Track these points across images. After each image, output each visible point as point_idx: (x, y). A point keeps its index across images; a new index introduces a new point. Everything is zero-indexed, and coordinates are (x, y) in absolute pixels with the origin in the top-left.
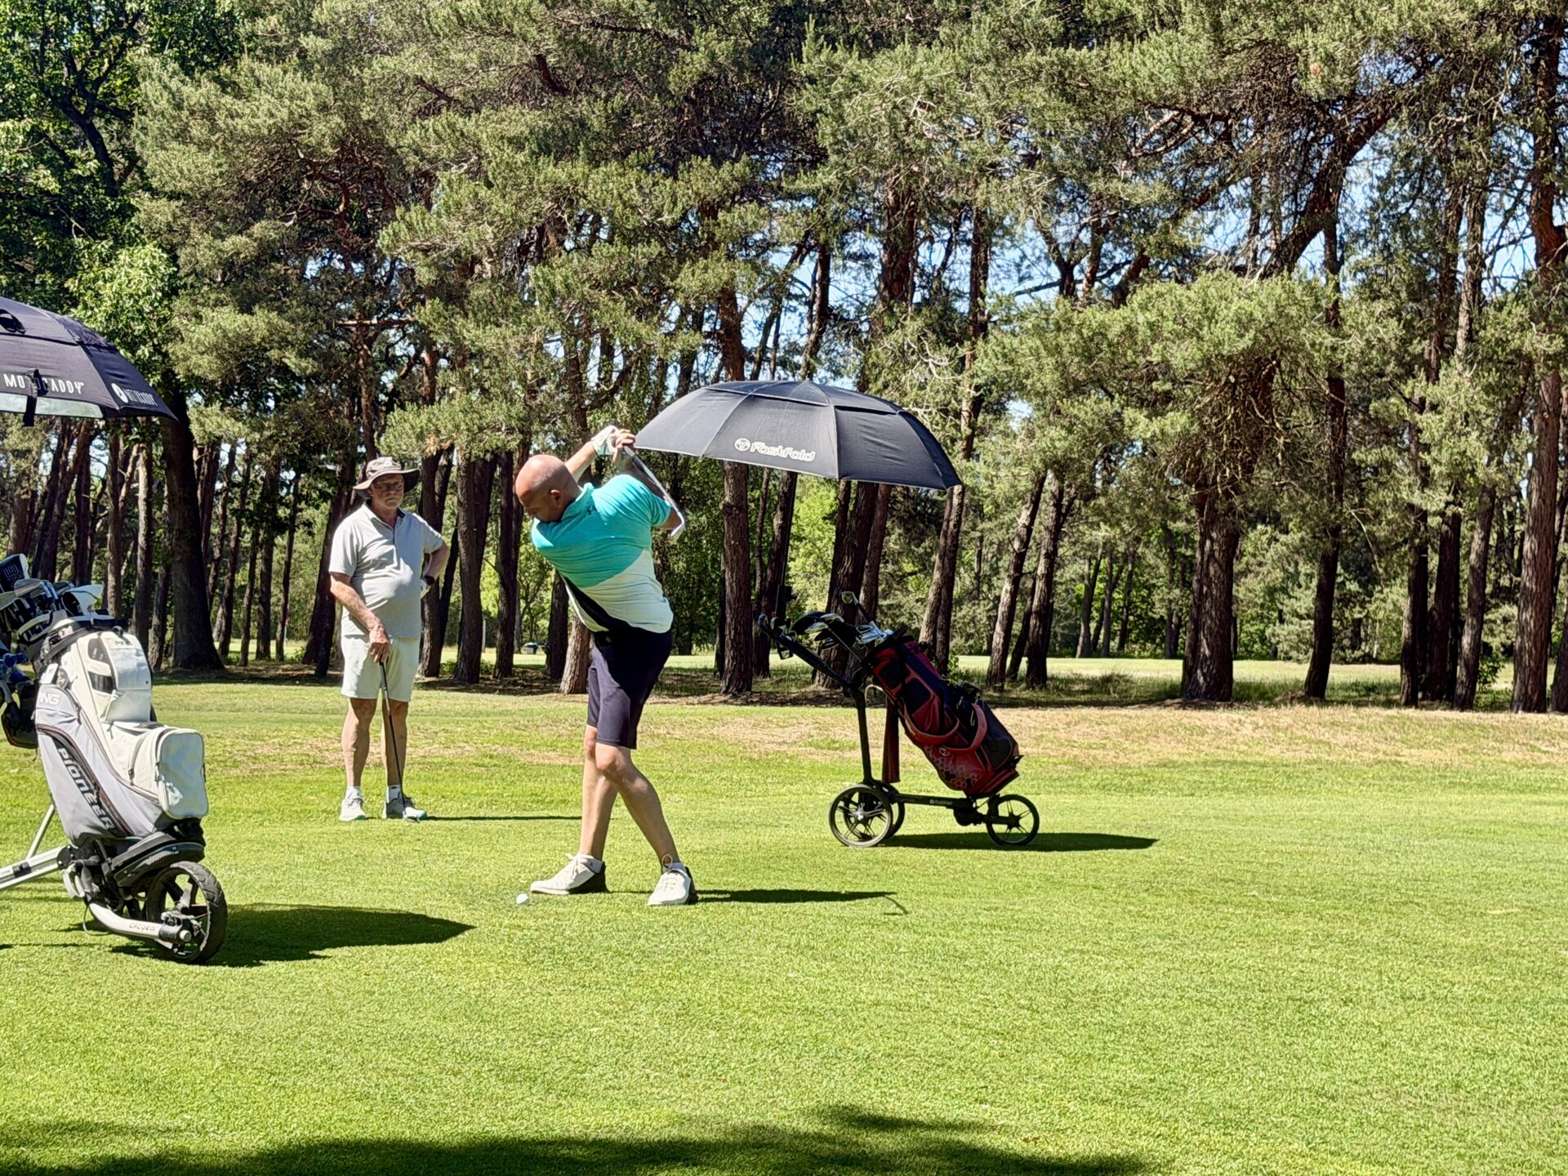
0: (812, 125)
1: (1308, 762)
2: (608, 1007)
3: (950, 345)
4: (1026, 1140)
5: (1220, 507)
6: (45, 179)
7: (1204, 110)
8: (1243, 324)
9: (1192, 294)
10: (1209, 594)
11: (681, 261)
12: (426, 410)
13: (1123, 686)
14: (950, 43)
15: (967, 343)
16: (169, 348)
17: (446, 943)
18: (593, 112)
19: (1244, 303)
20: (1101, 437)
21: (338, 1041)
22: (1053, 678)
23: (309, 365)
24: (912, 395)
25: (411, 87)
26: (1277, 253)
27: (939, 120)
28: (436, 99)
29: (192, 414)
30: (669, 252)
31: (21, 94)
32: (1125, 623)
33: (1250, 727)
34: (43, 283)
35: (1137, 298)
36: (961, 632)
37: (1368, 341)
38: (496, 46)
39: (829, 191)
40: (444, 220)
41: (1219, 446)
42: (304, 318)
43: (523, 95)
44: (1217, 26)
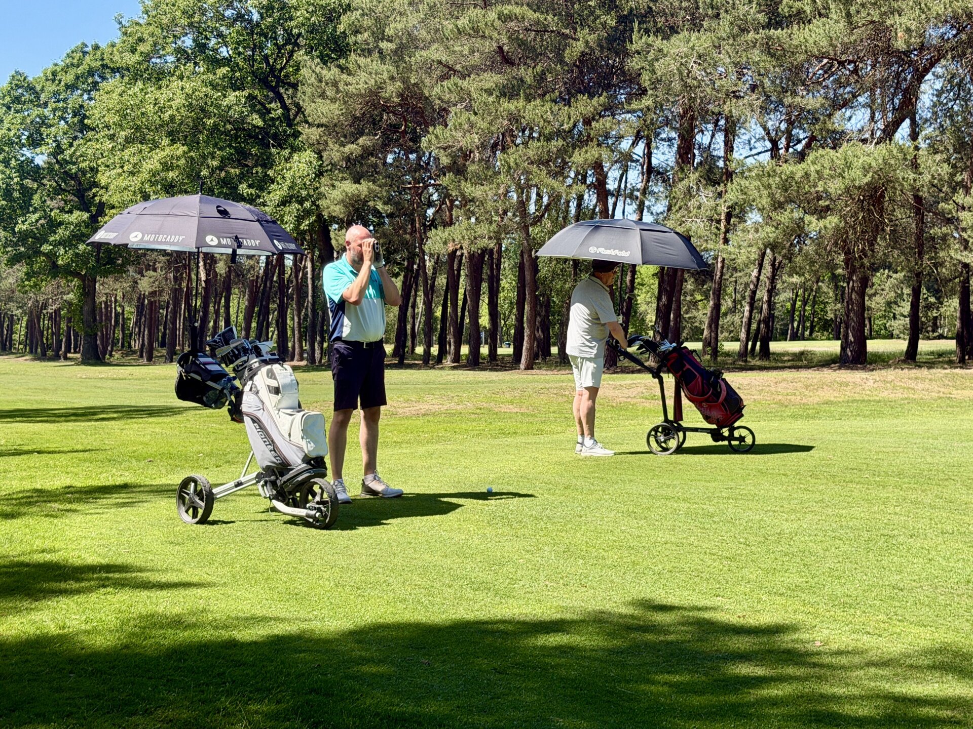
0: (639, 75)
1: (902, 399)
2: (529, 548)
3: (714, 186)
4: (739, 617)
5: (857, 264)
6: (256, 120)
7: (844, 58)
8: (866, 169)
9: (838, 155)
10: (853, 309)
11: (574, 149)
12: (448, 229)
13: (809, 357)
14: (709, 30)
15: (722, 185)
16: (320, 202)
17: (449, 514)
18: (527, 74)
19: (866, 158)
20: (793, 230)
21: (393, 570)
22: (774, 354)
23: (389, 208)
24: (694, 212)
25: (435, 65)
26: (884, 131)
27: (705, 70)
28: (448, 71)
29: (332, 235)
30: (568, 144)
31: (243, 79)
32: (812, 322)
33: (872, 381)
34: (257, 172)
35: (810, 158)
36: (727, 330)
37: (933, 176)
38: (478, 43)
39: (649, 109)
40: (454, 133)
41: (856, 233)
42: (386, 185)
43: (491, 68)
44: (849, 15)
